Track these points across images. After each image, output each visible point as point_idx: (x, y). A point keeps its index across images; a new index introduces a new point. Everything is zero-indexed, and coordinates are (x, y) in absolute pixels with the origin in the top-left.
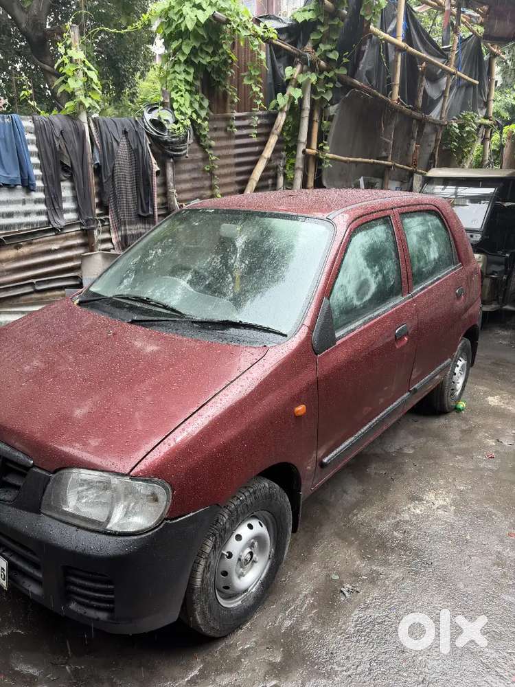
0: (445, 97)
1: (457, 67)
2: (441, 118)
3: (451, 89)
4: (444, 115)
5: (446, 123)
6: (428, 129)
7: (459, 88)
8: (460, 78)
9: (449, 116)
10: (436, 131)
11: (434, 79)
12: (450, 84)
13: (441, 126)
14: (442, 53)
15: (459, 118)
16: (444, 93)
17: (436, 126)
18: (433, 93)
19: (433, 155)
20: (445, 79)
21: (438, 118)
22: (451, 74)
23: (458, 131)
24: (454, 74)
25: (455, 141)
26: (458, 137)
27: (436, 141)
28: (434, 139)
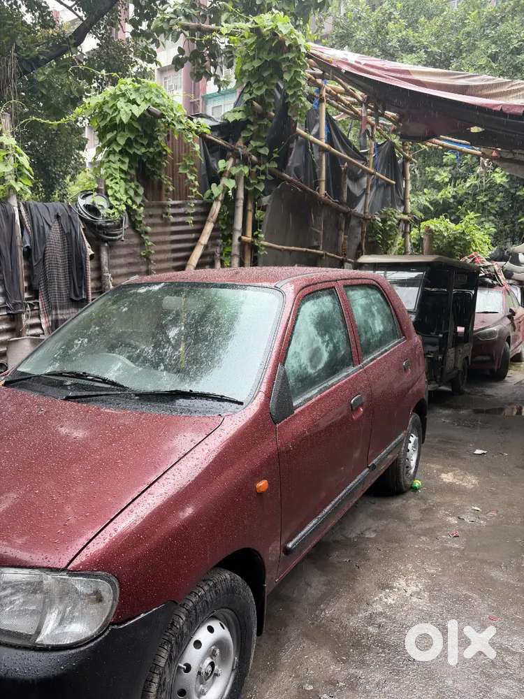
0: (367, 194)
1: (375, 167)
2: (365, 213)
3: (372, 187)
4: (367, 211)
5: (370, 217)
6: (353, 222)
7: (379, 187)
8: (378, 177)
9: (371, 211)
10: (361, 224)
11: (356, 179)
12: (370, 183)
13: (365, 219)
14: (361, 156)
15: (381, 213)
16: (365, 192)
17: (362, 220)
18: (357, 191)
19: (360, 246)
20: (365, 179)
21: (362, 213)
22: (371, 174)
23: (381, 225)
24: (373, 174)
25: (380, 234)
26: (381, 230)
27: (362, 233)
28: (360, 232)
